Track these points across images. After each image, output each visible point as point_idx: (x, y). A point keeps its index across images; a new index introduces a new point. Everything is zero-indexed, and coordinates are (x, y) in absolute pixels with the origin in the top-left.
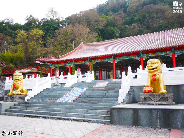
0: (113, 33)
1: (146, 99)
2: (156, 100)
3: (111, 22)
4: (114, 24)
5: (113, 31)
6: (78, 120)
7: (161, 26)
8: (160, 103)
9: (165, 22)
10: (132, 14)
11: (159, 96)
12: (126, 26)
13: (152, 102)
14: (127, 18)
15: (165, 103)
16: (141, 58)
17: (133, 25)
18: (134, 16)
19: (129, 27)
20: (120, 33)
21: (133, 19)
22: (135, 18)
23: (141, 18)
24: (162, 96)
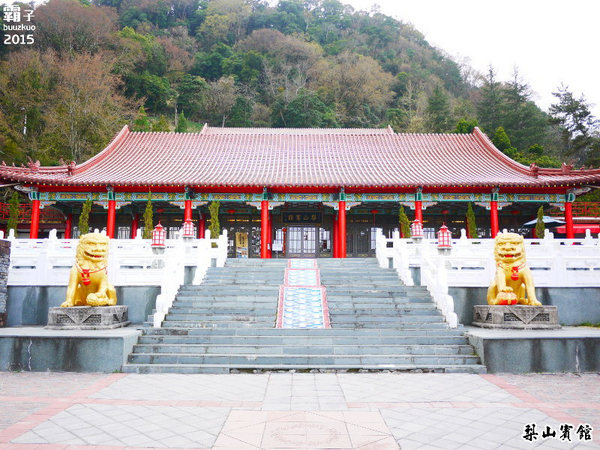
0: (157, 95)
1: (508, 317)
2: (528, 321)
3: (154, 58)
4: (160, 65)
5: (158, 88)
6: (409, 370)
7: (302, 99)
8: (535, 326)
9: (313, 92)
10: (215, 45)
11: (533, 311)
12: (199, 79)
13: (519, 324)
14: (200, 55)
15: (546, 326)
16: (340, 203)
17: (222, 80)
18: (222, 52)
19: (207, 85)
20: (180, 98)
21: (219, 60)
22: (225, 61)
23: (240, 62)
24: (538, 312)
